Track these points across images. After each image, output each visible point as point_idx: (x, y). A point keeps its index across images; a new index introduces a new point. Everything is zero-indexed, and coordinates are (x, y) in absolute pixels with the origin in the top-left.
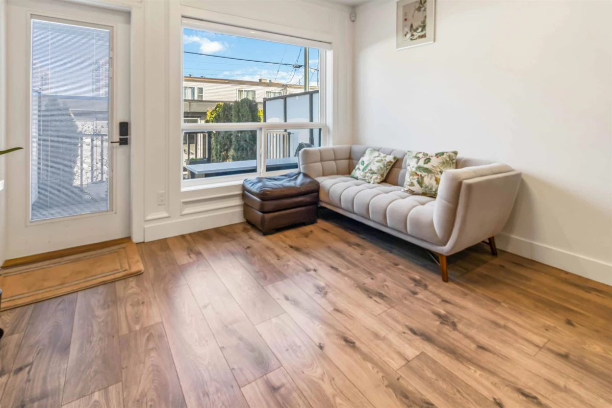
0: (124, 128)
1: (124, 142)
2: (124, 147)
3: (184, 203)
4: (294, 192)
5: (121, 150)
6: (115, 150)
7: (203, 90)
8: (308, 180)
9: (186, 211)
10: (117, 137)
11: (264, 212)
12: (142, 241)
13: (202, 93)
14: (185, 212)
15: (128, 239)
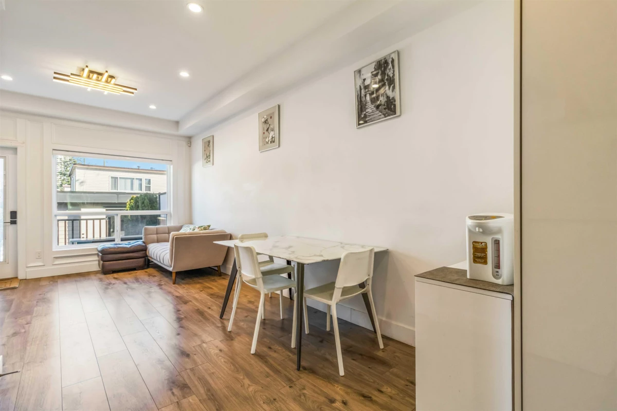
0: (14, 214)
1: (14, 222)
2: (14, 225)
3: (54, 258)
4: (126, 250)
5: (11, 227)
6: (7, 227)
7: (151, 181)
8: (144, 244)
9: (57, 262)
10: (9, 220)
11: (104, 261)
12: (25, 278)
13: (150, 184)
14: (55, 263)
15: (17, 278)
